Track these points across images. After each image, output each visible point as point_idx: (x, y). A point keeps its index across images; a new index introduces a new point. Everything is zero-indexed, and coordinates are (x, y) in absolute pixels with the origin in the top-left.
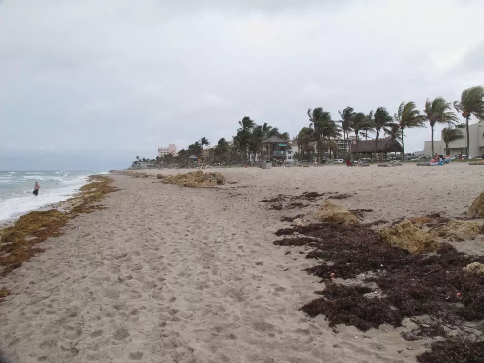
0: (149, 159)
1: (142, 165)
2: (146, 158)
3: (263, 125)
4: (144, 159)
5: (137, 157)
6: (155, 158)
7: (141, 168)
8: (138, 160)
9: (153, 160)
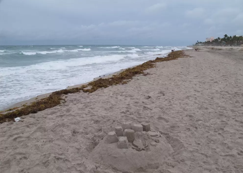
0: (202, 42)
1: (199, 44)
2: (201, 42)
3: (230, 37)
4: (200, 42)
5: (198, 41)
6: (204, 42)
7: (199, 46)
8: (198, 42)
9: (204, 43)
